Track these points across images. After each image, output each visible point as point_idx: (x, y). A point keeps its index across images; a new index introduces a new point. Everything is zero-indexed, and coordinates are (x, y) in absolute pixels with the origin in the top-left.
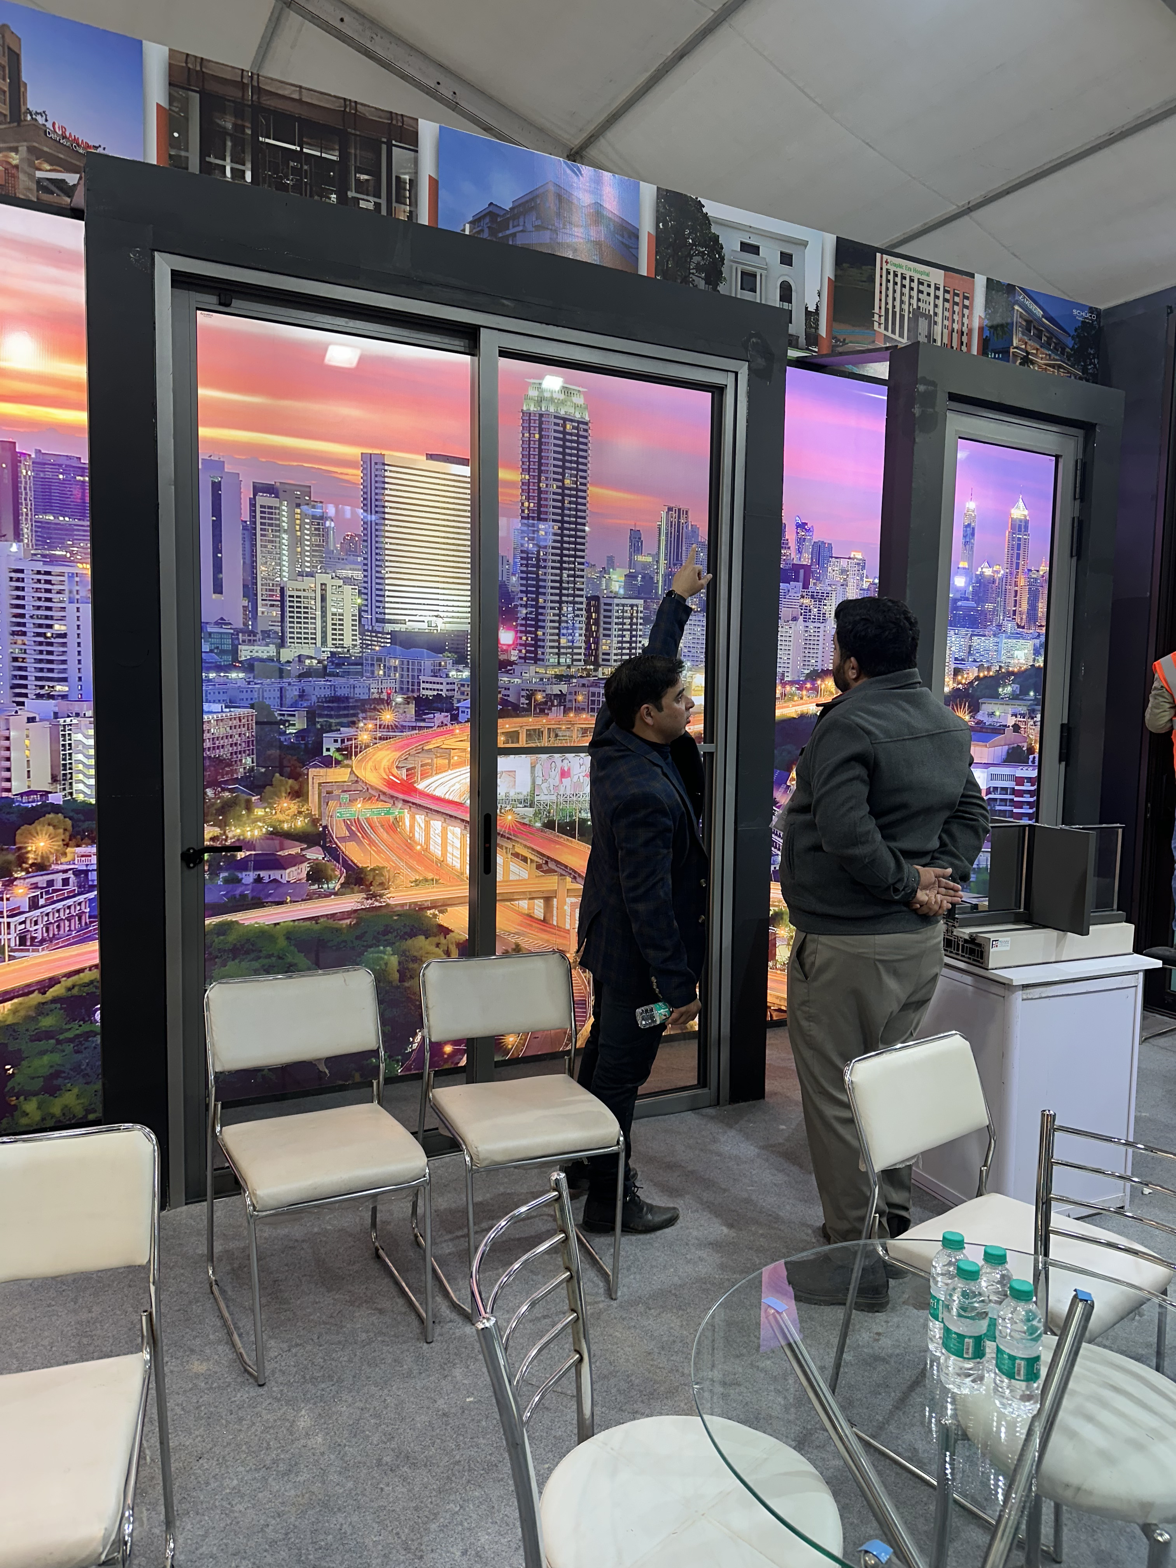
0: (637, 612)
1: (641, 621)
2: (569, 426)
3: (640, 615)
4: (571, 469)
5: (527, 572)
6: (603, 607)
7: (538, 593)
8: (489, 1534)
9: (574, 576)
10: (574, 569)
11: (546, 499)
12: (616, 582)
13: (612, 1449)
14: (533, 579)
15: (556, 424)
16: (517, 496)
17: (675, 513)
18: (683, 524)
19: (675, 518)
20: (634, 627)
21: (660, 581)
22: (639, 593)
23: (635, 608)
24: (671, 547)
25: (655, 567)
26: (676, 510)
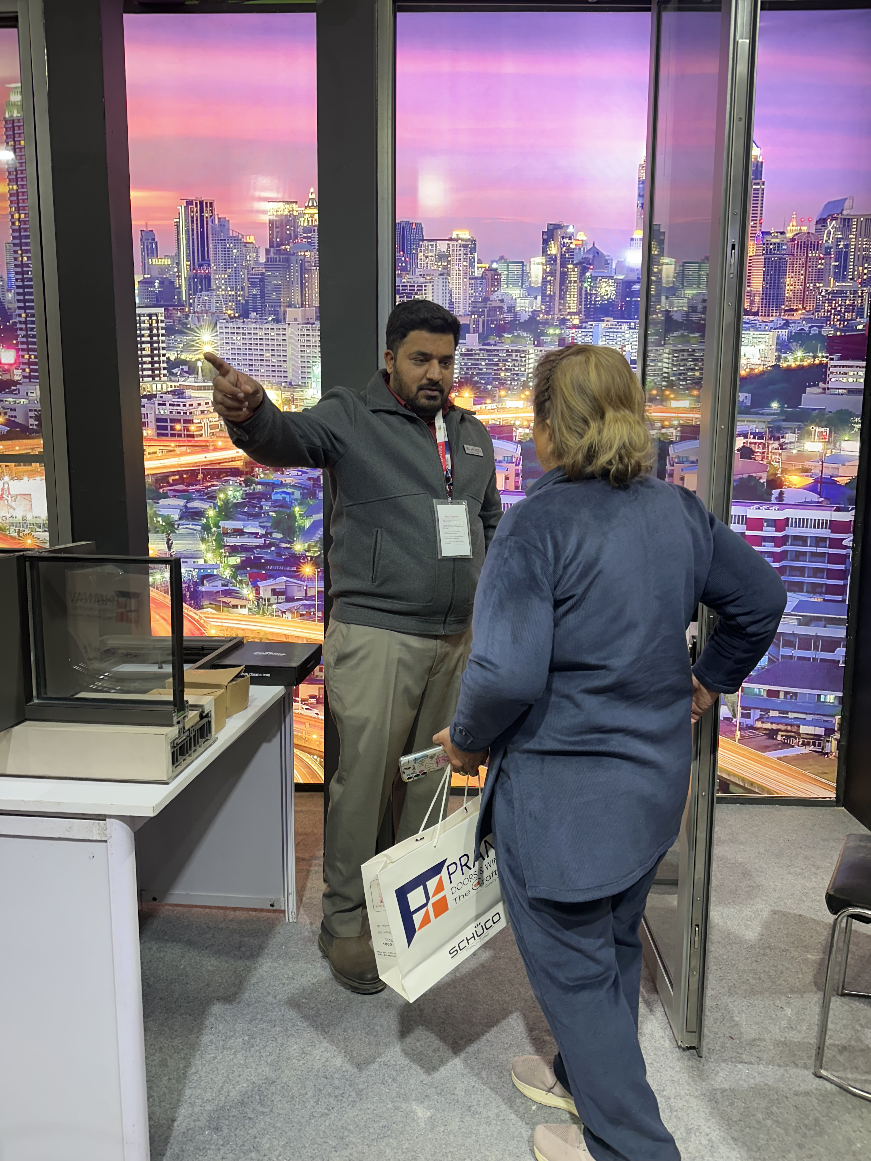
17: (196, 206)
18: (207, 218)
19: (197, 212)
20: (155, 338)
21: (184, 286)
22: (157, 301)
23: (154, 318)
24: (193, 246)
25: (176, 270)
26: (196, 203)
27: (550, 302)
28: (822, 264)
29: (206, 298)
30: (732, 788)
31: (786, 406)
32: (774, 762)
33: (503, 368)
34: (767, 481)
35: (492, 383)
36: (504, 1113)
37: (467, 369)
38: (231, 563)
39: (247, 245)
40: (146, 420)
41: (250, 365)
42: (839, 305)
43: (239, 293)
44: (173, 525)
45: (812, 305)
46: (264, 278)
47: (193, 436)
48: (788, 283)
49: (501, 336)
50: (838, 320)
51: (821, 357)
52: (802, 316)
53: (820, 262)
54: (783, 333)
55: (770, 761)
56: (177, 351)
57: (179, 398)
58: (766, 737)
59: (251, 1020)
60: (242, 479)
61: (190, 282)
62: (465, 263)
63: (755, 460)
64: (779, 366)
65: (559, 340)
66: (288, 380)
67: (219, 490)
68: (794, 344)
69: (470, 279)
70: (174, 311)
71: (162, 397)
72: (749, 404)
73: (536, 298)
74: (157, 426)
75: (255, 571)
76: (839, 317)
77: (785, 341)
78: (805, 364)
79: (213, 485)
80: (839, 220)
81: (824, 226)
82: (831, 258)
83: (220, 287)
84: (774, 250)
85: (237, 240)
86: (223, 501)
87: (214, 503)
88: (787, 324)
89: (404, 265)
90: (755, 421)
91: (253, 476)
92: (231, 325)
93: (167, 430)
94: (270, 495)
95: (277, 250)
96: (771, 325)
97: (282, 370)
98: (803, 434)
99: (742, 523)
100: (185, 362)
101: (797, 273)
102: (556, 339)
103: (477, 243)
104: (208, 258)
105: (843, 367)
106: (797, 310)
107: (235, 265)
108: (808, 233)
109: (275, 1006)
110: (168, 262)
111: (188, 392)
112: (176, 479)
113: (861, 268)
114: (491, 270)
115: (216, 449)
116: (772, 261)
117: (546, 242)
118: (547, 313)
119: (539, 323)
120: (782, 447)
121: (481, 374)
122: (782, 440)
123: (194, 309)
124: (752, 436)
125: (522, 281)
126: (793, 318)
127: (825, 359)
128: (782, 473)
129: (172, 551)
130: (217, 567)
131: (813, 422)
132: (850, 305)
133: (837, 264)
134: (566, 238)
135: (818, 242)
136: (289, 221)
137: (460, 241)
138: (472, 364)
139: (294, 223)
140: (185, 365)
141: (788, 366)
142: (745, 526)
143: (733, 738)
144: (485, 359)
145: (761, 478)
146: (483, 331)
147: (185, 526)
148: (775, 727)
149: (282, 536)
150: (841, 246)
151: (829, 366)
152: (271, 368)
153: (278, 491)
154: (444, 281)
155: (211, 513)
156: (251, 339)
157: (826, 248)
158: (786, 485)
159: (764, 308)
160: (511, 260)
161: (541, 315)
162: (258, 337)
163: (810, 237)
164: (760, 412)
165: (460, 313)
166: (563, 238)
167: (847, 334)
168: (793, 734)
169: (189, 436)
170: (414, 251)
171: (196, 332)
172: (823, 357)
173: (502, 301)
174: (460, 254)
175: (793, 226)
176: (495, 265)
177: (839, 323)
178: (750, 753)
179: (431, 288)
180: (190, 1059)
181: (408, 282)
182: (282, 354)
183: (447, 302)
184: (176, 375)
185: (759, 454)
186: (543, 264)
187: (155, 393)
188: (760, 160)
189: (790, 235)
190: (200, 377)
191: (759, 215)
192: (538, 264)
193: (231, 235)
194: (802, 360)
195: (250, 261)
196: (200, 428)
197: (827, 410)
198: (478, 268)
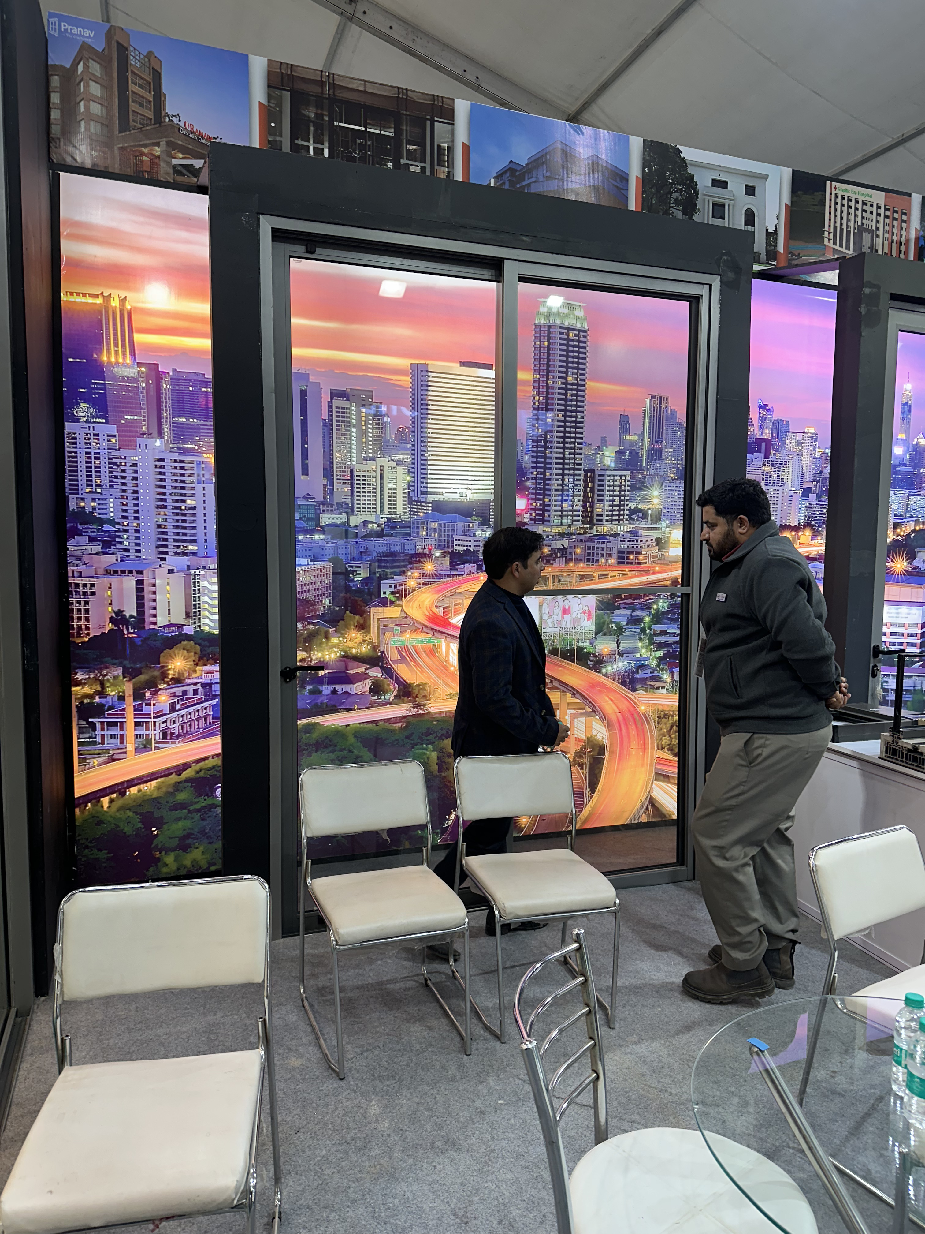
0: (625, 481)
1: (629, 488)
2: (571, 335)
3: (627, 483)
4: (573, 368)
5: (537, 452)
6: (597, 477)
7: (545, 468)
8: (518, 1209)
9: (574, 454)
10: (574, 448)
11: (553, 393)
12: (609, 457)
13: (624, 1151)
14: (541, 457)
15: (561, 333)
16: (529, 392)
17: (657, 400)
18: (663, 409)
19: (657, 404)
20: (623, 493)
21: (645, 456)
26: (657, 397)
29: (658, 465)
38: (657, 656)
40: (611, 552)
44: (622, 630)
47: (640, 564)
56: (636, 502)
57: (634, 536)
61: (649, 453)
67: (654, 602)
70: (637, 474)
71: (623, 535)
74: (618, 556)
75: (673, 661)
79: (650, 599)
83: (669, 457)
86: (655, 610)
87: (650, 612)
100: (640, 510)
115: (654, 573)
123: (649, 473)
147: (629, 630)
171: (649, 489)
187: (619, 532)
190: (649, 521)
196: (646, 558)
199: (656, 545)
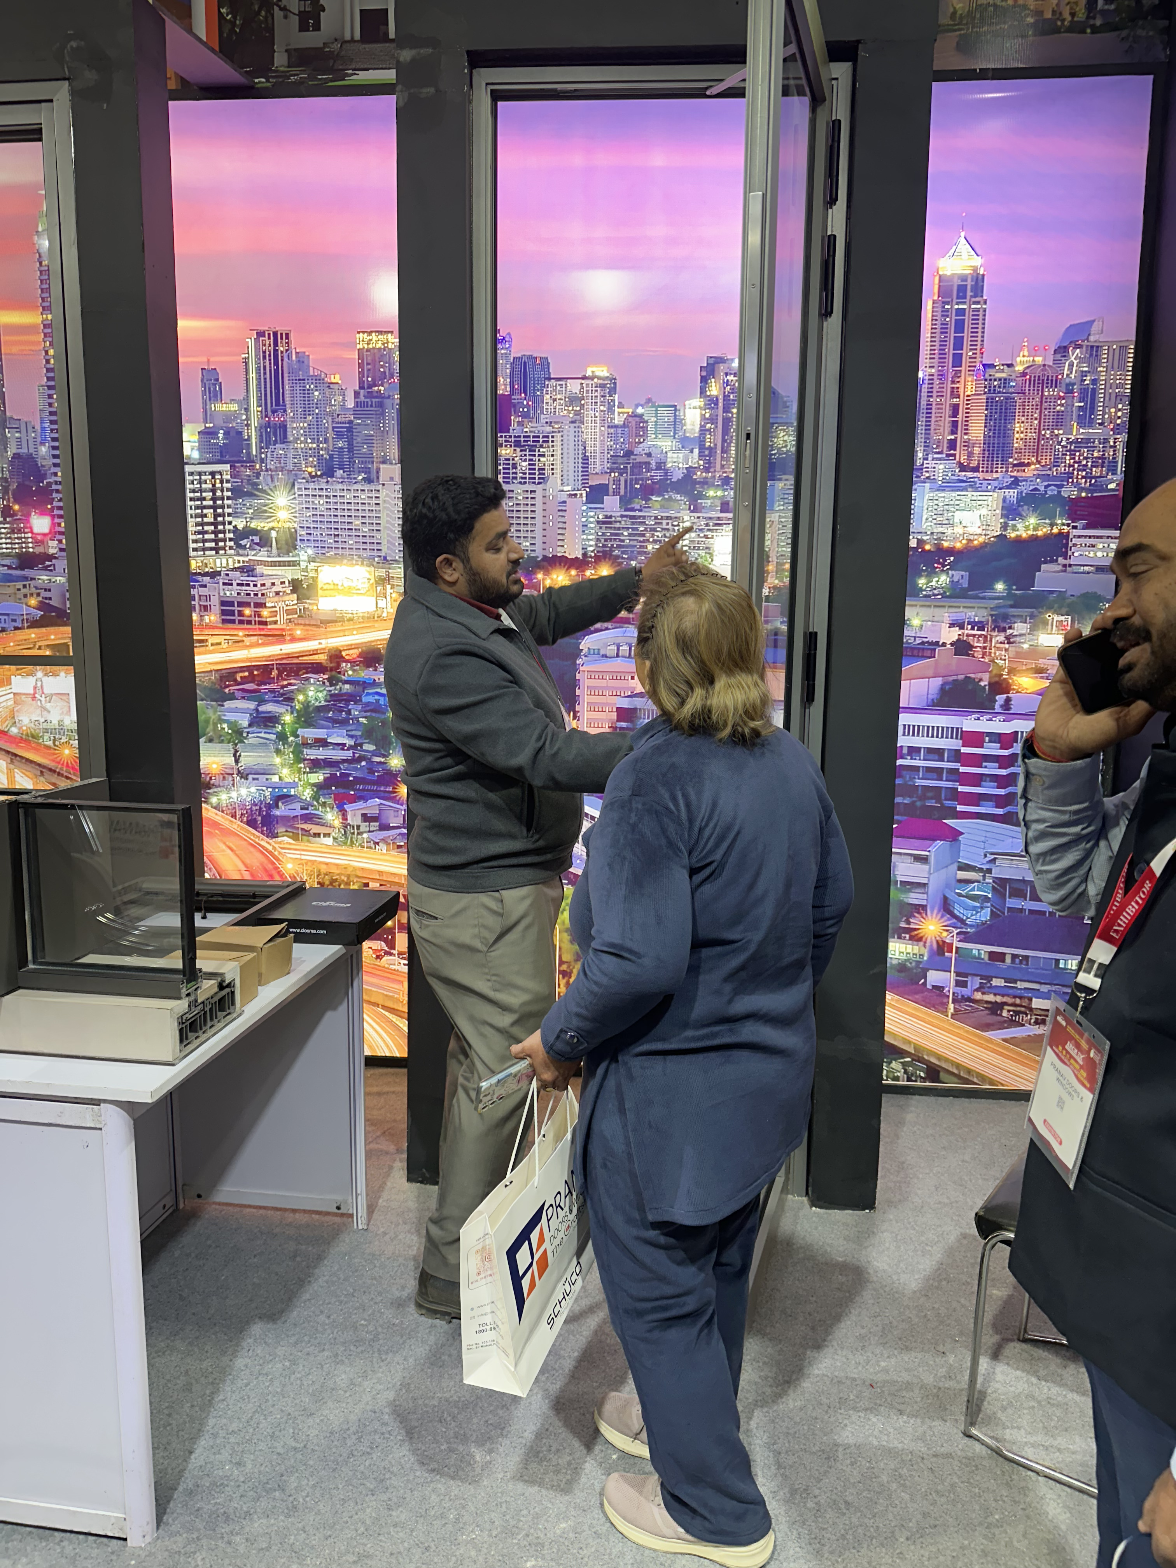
17: (269, 338)
18: (282, 352)
19: (270, 345)
20: (219, 502)
21: (254, 437)
22: (222, 456)
23: (218, 477)
24: (265, 388)
25: (244, 417)
26: (269, 334)
27: (710, 455)
28: (1062, 405)
29: (281, 452)
30: (942, 1075)
31: (1014, 587)
32: (998, 1045)
33: (651, 540)
34: (990, 684)
35: (636, 558)
36: (578, 1461)
37: (606, 540)
38: (312, 781)
39: (332, 386)
40: (208, 603)
41: (335, 535)
42: (1085, 458)
43: (321, 445)
44: (241, 734)
45: (1048, 457)
46: (352, 428)
47: (265, 623)
48: (1017, 429)
49: (647, 500)
50: (1083, 477)
51: (1061, 524)
52: (1035, 473)
53: (1059, 402)
54: (1011, 494)
55: (992, 1043)
56: (246, 518)
57: (248, 576)
58: (987, 1012)
59: (296, 1343)
60: (326, 676)
61: (261, 433)
62: (602, 408)
63: (973, 656)
64: (1005, 536)
65: (722, 504)
66: (383, 554)
67: (298, 690)
68: (1026, 507)
69: (609, 427)
70: (242, 469)
71: (227, 575)
72: (966, 585)
73: (692, 451)
74: (222, 610)
75: (341, 791)
76: (1084, 473)
77: (1013, 504)
78: (1040, 533)
79: (290, 684)
80: (1084, 348)
81: (1065, 356)
82: (1074, 397)
83: (299, 439)
84: (1000, 387)
85: (318, 380)
86: (302, 704)
87: (291, 707)
88: (1016, 482)
89: (526, 410)
90: (974, 607)
91: (340, 673)
92: (311, 486)
93: (234, 615)
94: (360, 697)
95: (368, 392)
96: (995, 483)
97: (375, 541)
98: (1037, 624)
99: (957, 738)
100: (255, 532)
101: (1030, 417)
102: (718, 503)
103: (617, 382)
104: (284, 402)
105: (1090, 537)
106: (1029, 464)
107: (317, 411)
108: (1044, 365)
109: (327, 1327)
110: (234, 407)
111: (259, 569)
112: (245, 677)
113: (1113, 410)
114: (636, 416)
115: (294, 640)
116: (997, 402)
117: (704, 380)
118: (707, 470)
119: (695, 482)
120: (1009, 640)
121: (623, 546)
122: (1009, 632)
123: (266, 466)
124: (970, 627)
125: (675, 430)
126: (1023, 474)
127: (1065, 527)
128: (1009, 673)
129: (240, 765)
130: (294, 785)
131: (1050, 608)
132: (1099, 458)
133: (1082, 404)
134: (731, 374)
135: (1057, 376)
136: (382, 355)
137: (596, 380)
138: (612, 534)
139: (390, 358)
140: (256, 535)
141: (1017, 536)
142: (961, 741)
143: (945, 1013)
144: (628, 528)
145: (981, 680)
146: (626, 492)
147: (255, 735)
148: (999, 999)
149: (374, 748)
150: (1086, 382)
151: (1071, 536)
152: (361, 540)
153: (370, 691)
154: (576, 430)
155: (288, 718)
156: (336, 503)
157: (1068, 385)
158: (1014, 689)
159: (986, 462)
160: (661, 404)
161: (699, 473)
162: (346, 501)
163: (1046, 370)
164: (981, 595)
165: (597, 470)
166: (726, 374)
167: (1095, 495)
168: (1023, 1009)
169: (261, 623)
170: (538, 393)
171: (269, 495)
172: (1063, 524)
173: (649, 455)
174: (596, 397)
175: (1024, 356)
176: (640, 410)
177: (1084, 480)
178: (967, 1032)
179: (559, 439)
180: (218, 1384)
181: (531, 432)
182: (375, 522)
183: (580, 456)
184: (244, 547)
185: (978, 649)
186: (700, 408)
187: (219, 569)
188: (981, 273)
189: (1019, 368)
190: (275, 551)
191: (979, 343)
192: (695, 408)
193: (311, 373)
194: (1035, 529)
195: (335, 405)
196: (274, 614)
197: (1069, 593)
198: (619, 413)
199: (293, 591)
